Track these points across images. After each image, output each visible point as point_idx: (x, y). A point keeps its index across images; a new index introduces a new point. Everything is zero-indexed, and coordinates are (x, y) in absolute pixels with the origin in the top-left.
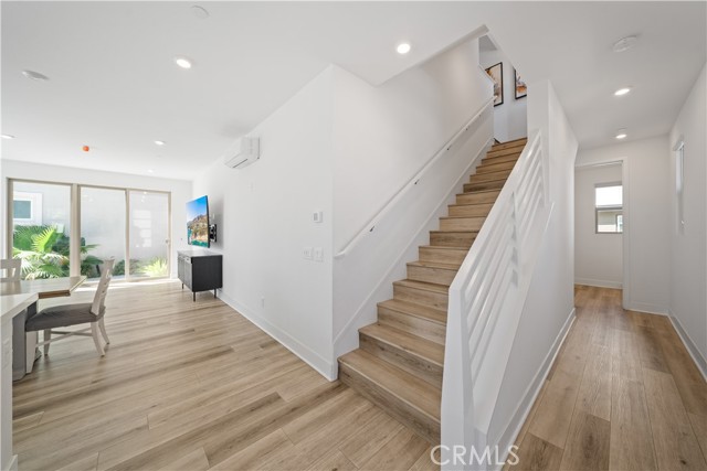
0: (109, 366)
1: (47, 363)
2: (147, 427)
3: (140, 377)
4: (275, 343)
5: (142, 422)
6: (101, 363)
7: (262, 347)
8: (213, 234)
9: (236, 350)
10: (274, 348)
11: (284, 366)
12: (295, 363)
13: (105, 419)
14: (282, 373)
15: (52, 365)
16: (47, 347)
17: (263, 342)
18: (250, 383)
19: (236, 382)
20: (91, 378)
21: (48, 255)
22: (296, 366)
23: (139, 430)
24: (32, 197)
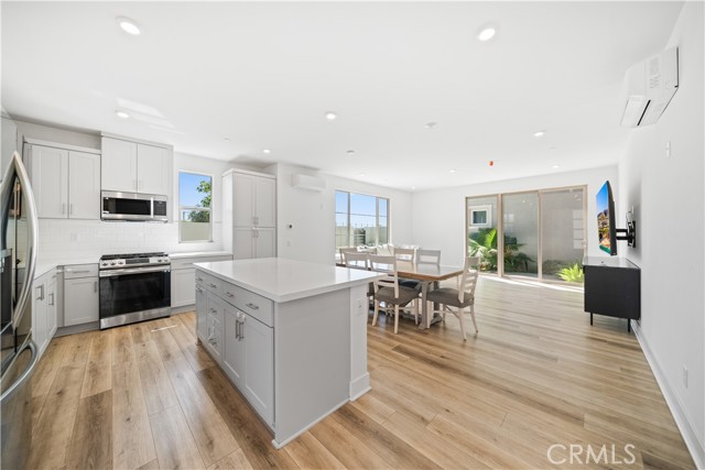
2: (427, 423)
5: (429, 415)
8: (630, 236)
21: (492, 249)
23: (423, 419)
24: (487, 208)
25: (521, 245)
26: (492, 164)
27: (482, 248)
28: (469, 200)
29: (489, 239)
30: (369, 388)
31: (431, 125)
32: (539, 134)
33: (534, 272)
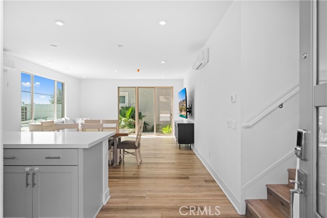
0: (141, 170)
1: (123, 163)
2: (145, 197)
3: (148, 178)
4: (214, 181)
5: (144, 195)
6: (138, 168)
7: (205, 181)
8: (190, 111)
9: (190, 179)
10: (212, 184)
11: (213, 195)
12: (221, 196)
13: (133, 189)
14: (210, 198)
15: (125, 164)
16: (124, 156)
17: (207, 179)
18: (191, 197)
19: (184, 194)
20: (133, 173)
21: (130, 120)
22: (221, 198)
23: (142, 197)
24: (126, 94)
25: (144, 116)
26: (138, 70)
27: (123, 119)
28: (120, 89)
29: (128, 113)
30: (110, 196)
31: (119, 46)
32: (163, 62)
33: (152, 130)
